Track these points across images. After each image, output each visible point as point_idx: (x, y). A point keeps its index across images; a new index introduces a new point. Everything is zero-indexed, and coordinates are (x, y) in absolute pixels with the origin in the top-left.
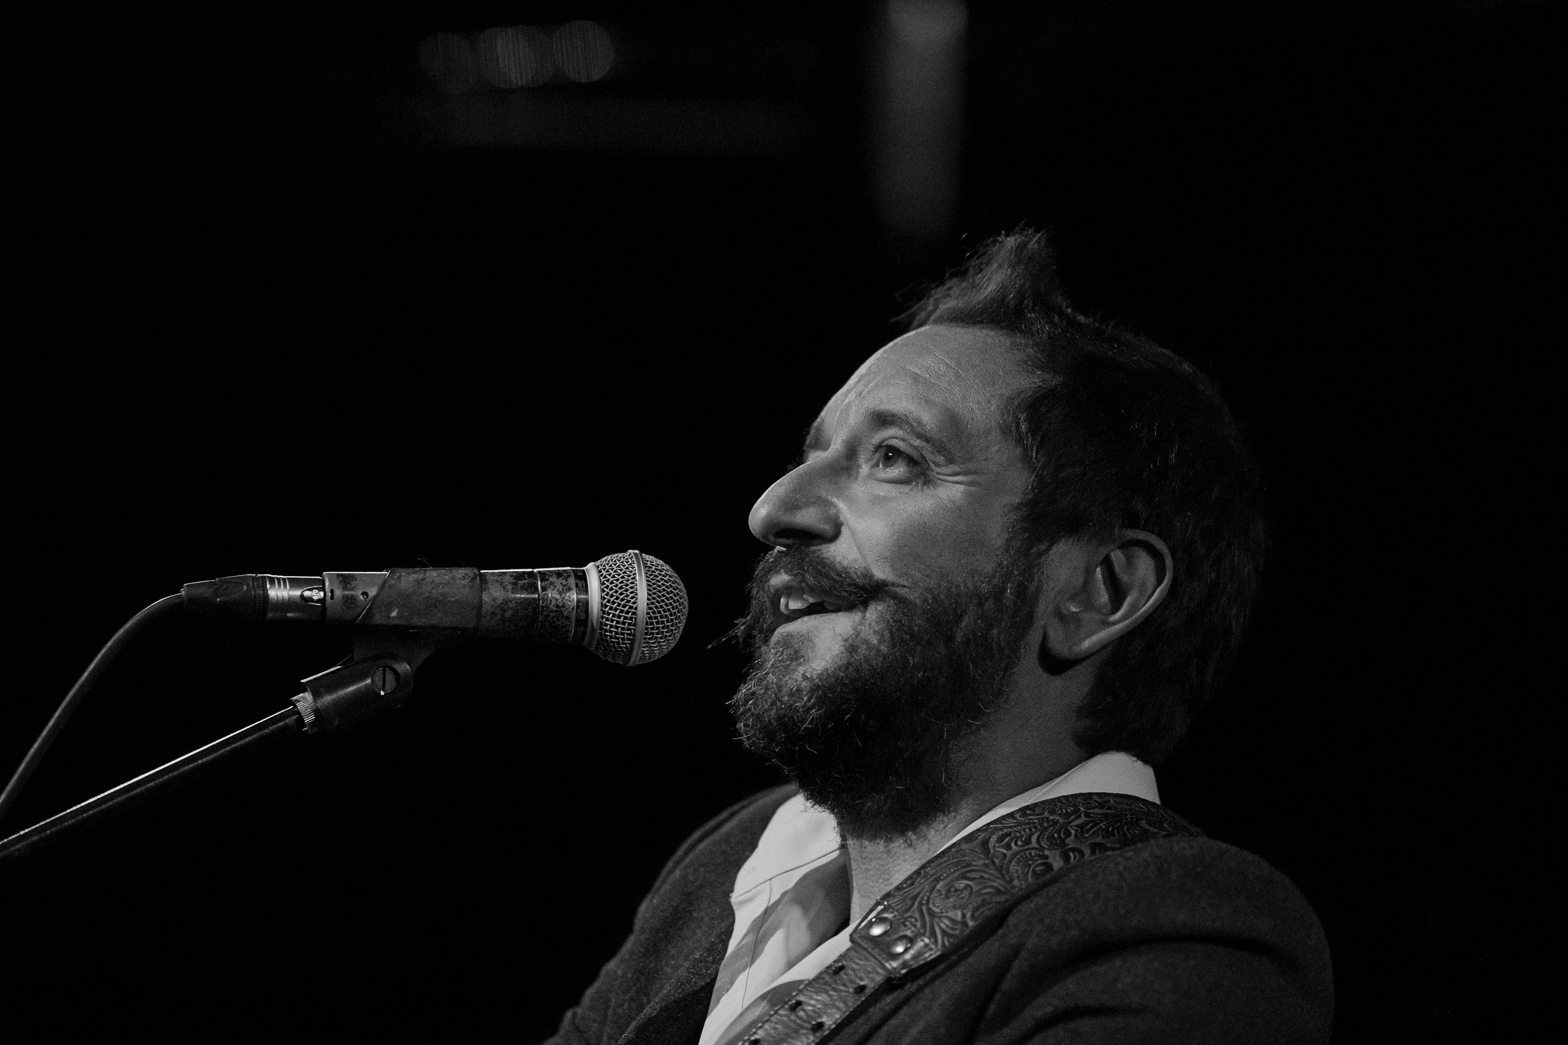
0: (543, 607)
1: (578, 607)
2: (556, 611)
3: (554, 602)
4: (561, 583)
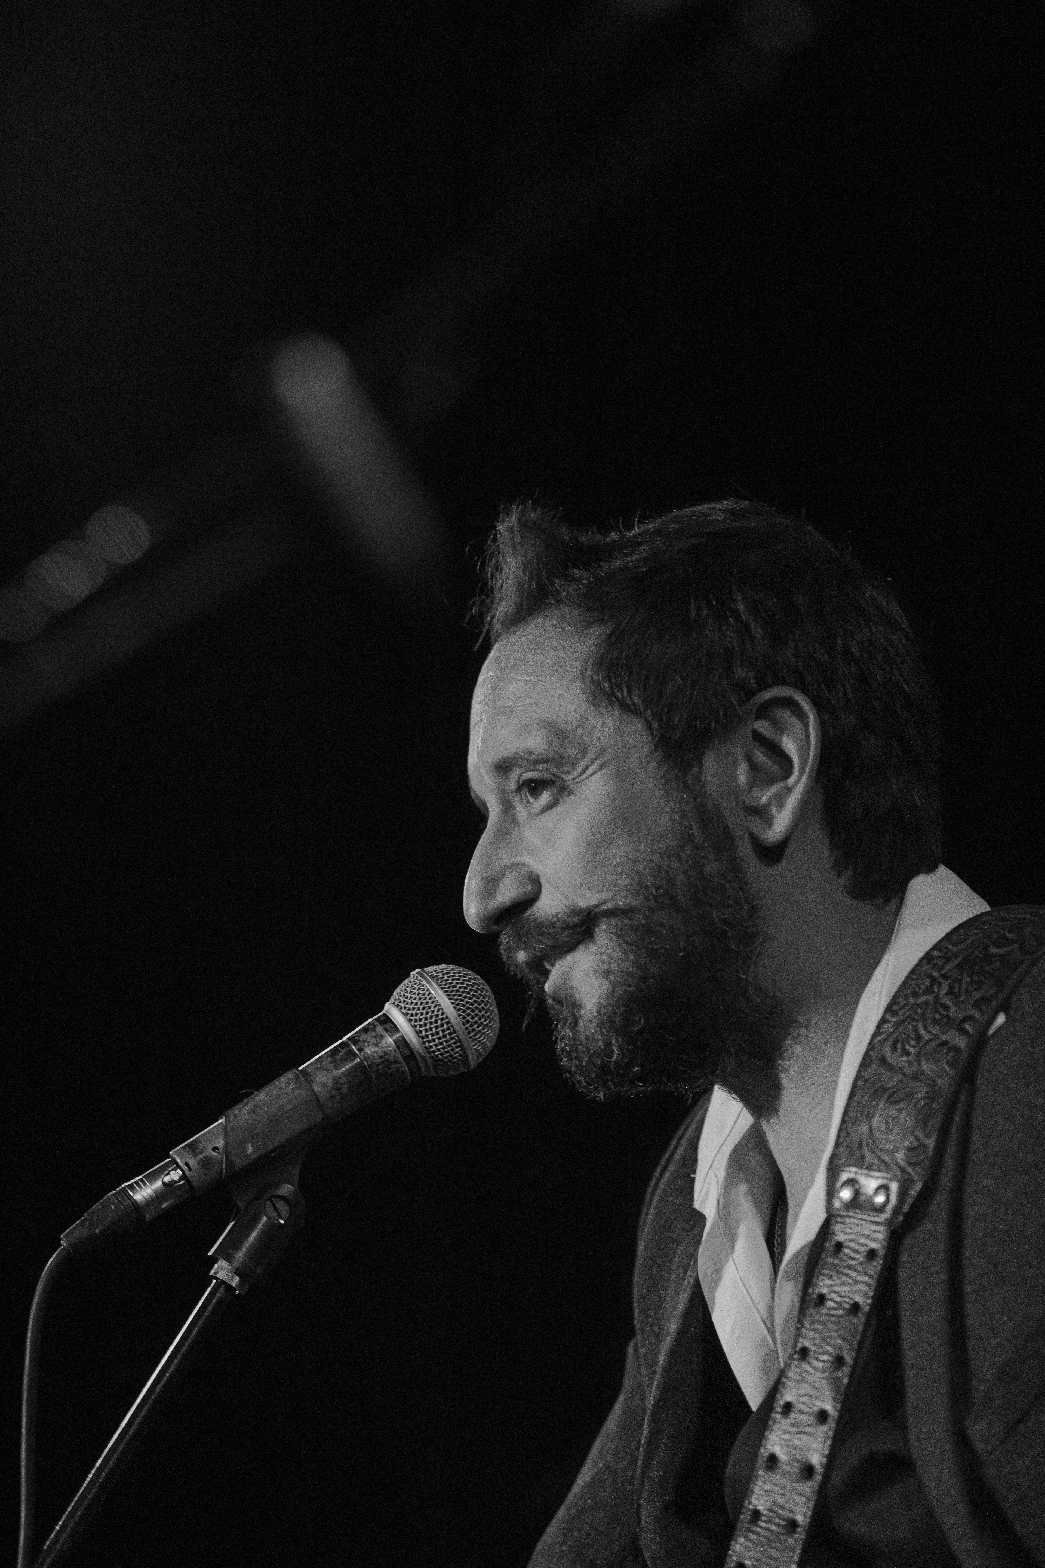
0: (369, 1065)
1: (398, 1047)
2: (382, 1062)
3: (376, 1056)
4: (372, 1036)
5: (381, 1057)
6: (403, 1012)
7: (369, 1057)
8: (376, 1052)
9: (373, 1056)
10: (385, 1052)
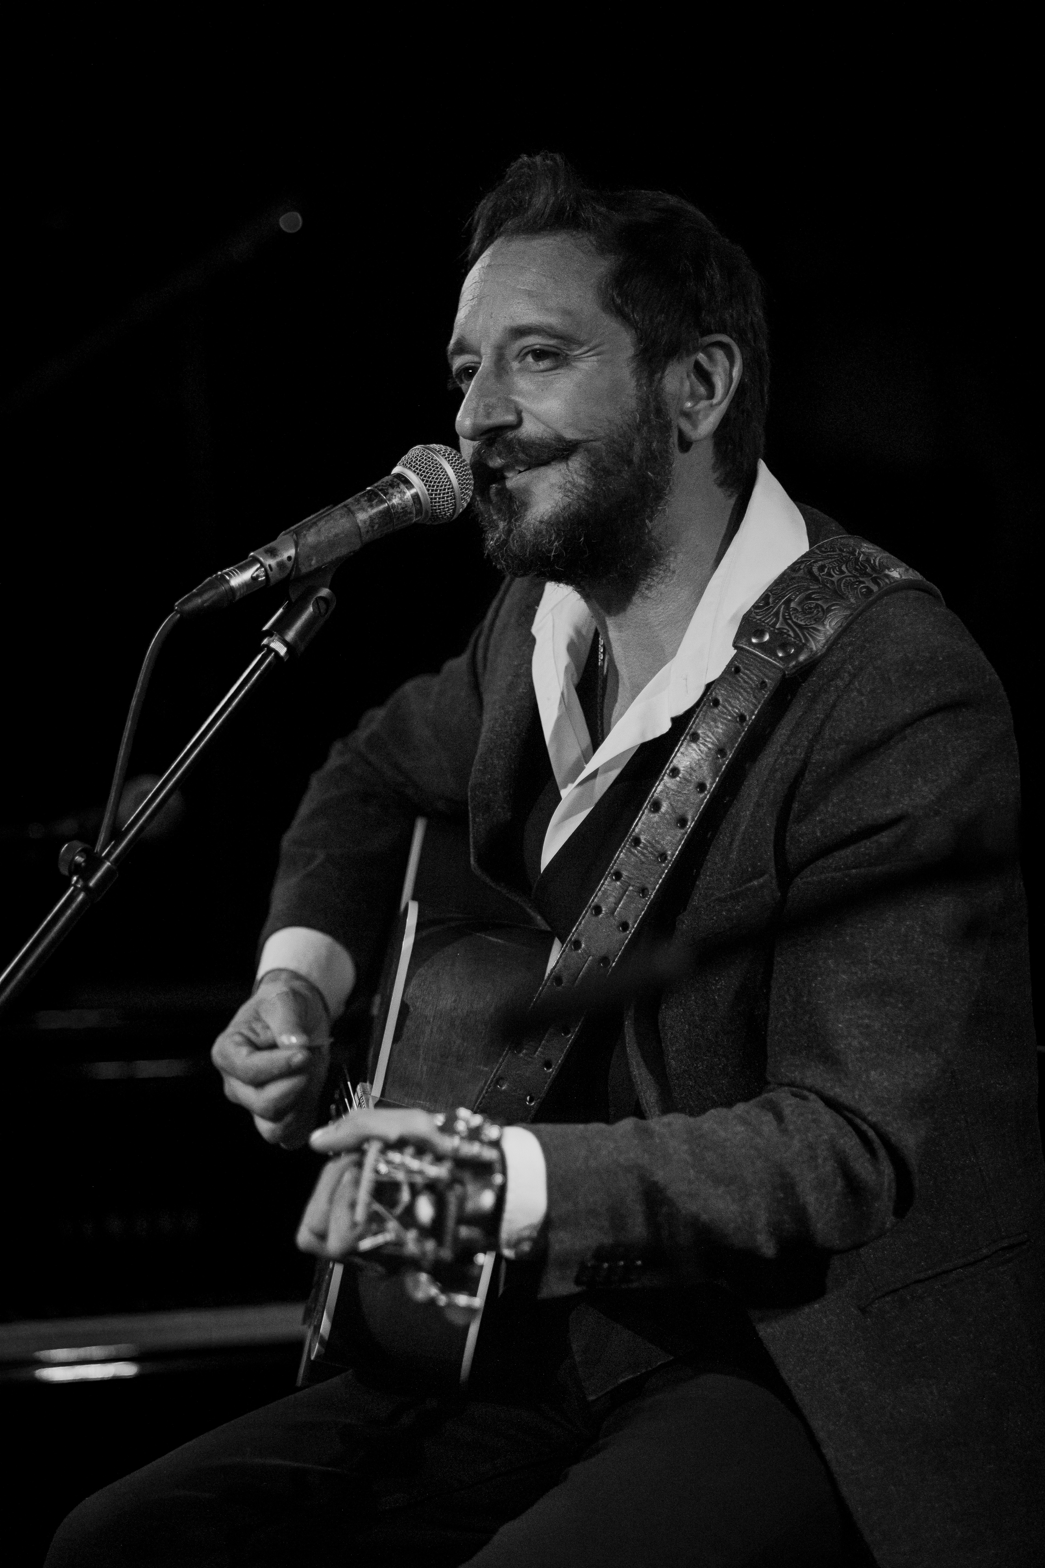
0: (394, 513)
1: (414, 502)
2: (403, 512)
3: (400, 507)
4: (398, 492)
5: (403, 508)
6: (420, 478)
7: (395, 507)
8: (401, 504)
9: (398, 507)
10: (406, 504)
